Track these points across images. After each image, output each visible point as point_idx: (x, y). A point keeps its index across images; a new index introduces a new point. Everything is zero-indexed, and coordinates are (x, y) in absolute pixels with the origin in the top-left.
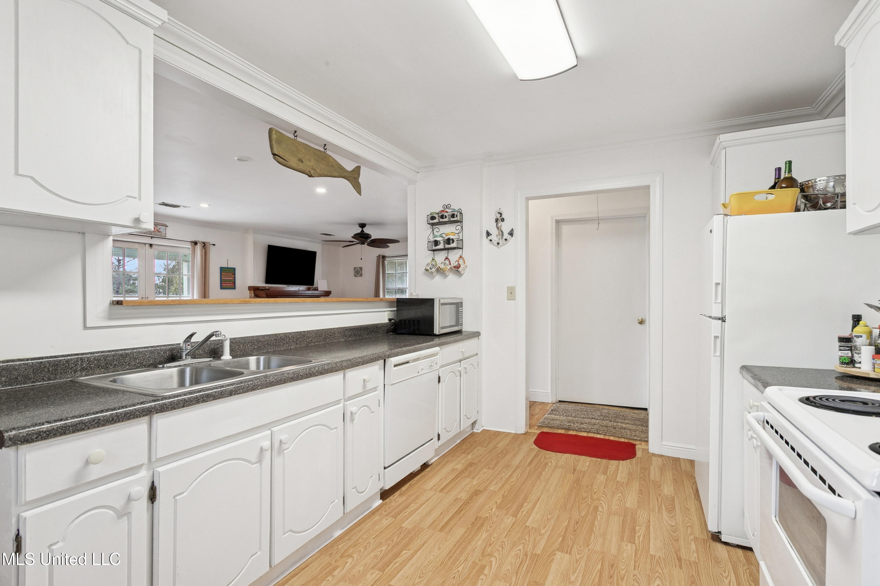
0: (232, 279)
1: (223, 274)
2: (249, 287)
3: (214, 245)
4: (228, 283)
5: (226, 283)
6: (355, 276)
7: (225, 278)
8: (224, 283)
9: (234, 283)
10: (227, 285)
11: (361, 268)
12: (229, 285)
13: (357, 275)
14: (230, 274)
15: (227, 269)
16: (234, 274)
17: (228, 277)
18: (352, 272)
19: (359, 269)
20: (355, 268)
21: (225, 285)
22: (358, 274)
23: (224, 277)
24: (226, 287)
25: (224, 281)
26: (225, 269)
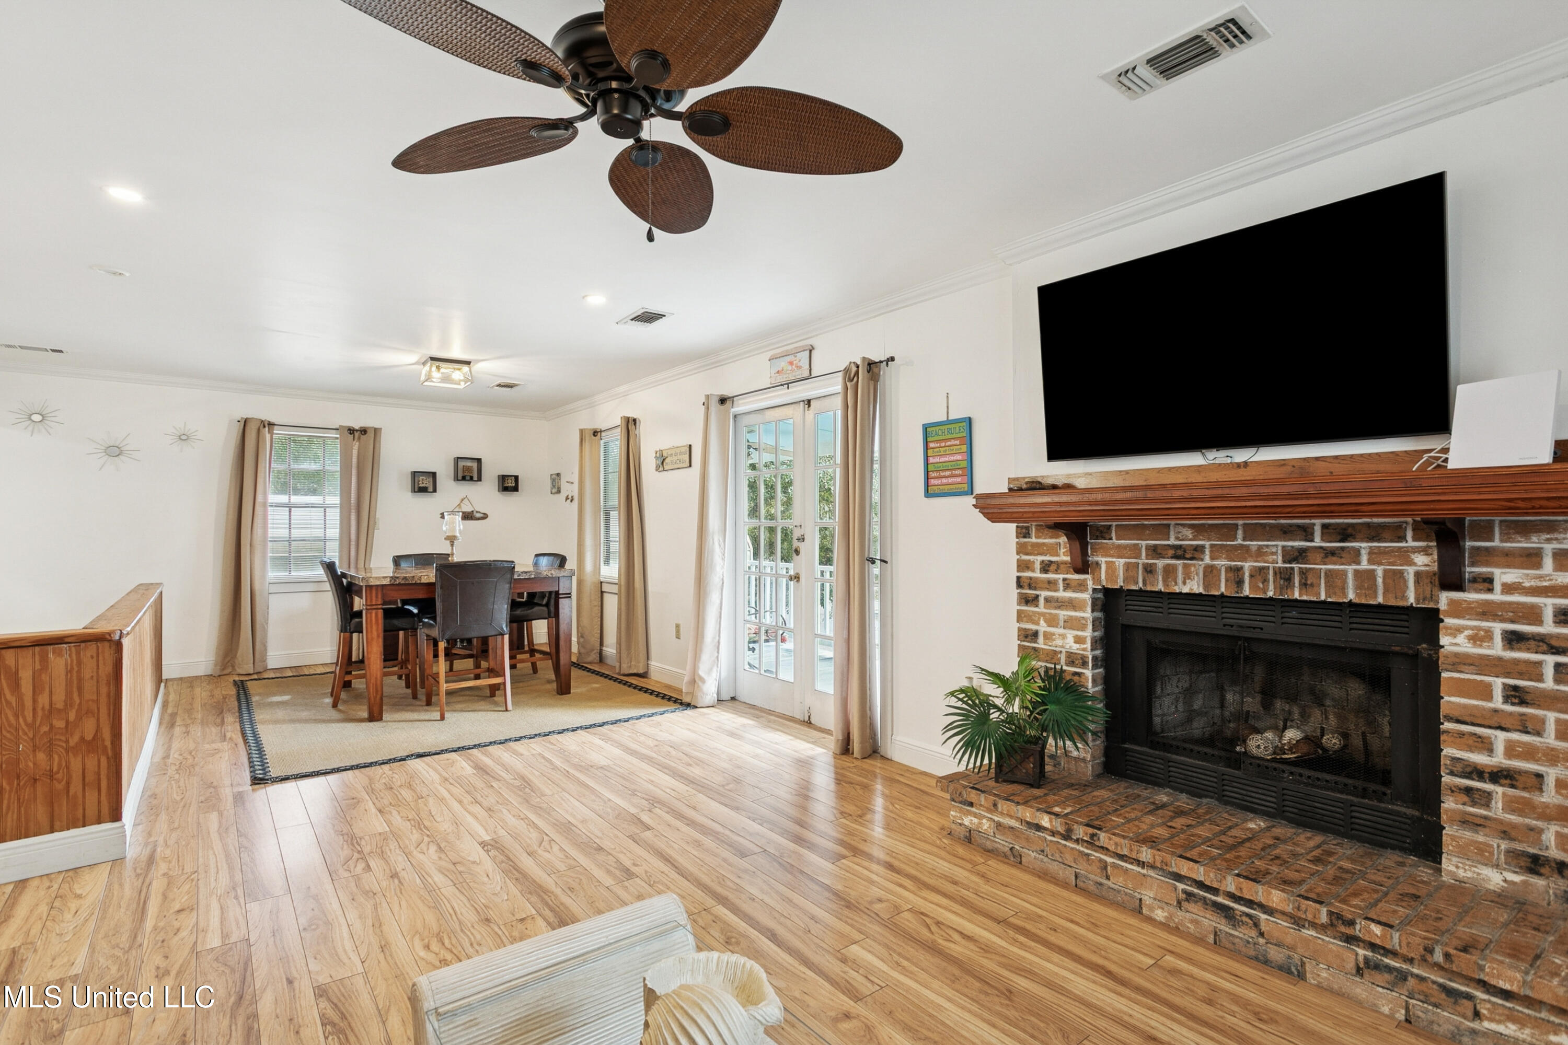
0: (959, 457)
1: (931, 445)
4: (948, 473)
5: (942, 474)
7: (938, 460)
8: (935, 478)
10: (944, 481)
12: (951, 480)
14: (953, 442)
15: (943, 427)
16: (970, 439)
17: (946, 455)
21: (937, 482)
23: (933, 457)
24: (941, 487)
25: (935, 468)
26: (937, 428)
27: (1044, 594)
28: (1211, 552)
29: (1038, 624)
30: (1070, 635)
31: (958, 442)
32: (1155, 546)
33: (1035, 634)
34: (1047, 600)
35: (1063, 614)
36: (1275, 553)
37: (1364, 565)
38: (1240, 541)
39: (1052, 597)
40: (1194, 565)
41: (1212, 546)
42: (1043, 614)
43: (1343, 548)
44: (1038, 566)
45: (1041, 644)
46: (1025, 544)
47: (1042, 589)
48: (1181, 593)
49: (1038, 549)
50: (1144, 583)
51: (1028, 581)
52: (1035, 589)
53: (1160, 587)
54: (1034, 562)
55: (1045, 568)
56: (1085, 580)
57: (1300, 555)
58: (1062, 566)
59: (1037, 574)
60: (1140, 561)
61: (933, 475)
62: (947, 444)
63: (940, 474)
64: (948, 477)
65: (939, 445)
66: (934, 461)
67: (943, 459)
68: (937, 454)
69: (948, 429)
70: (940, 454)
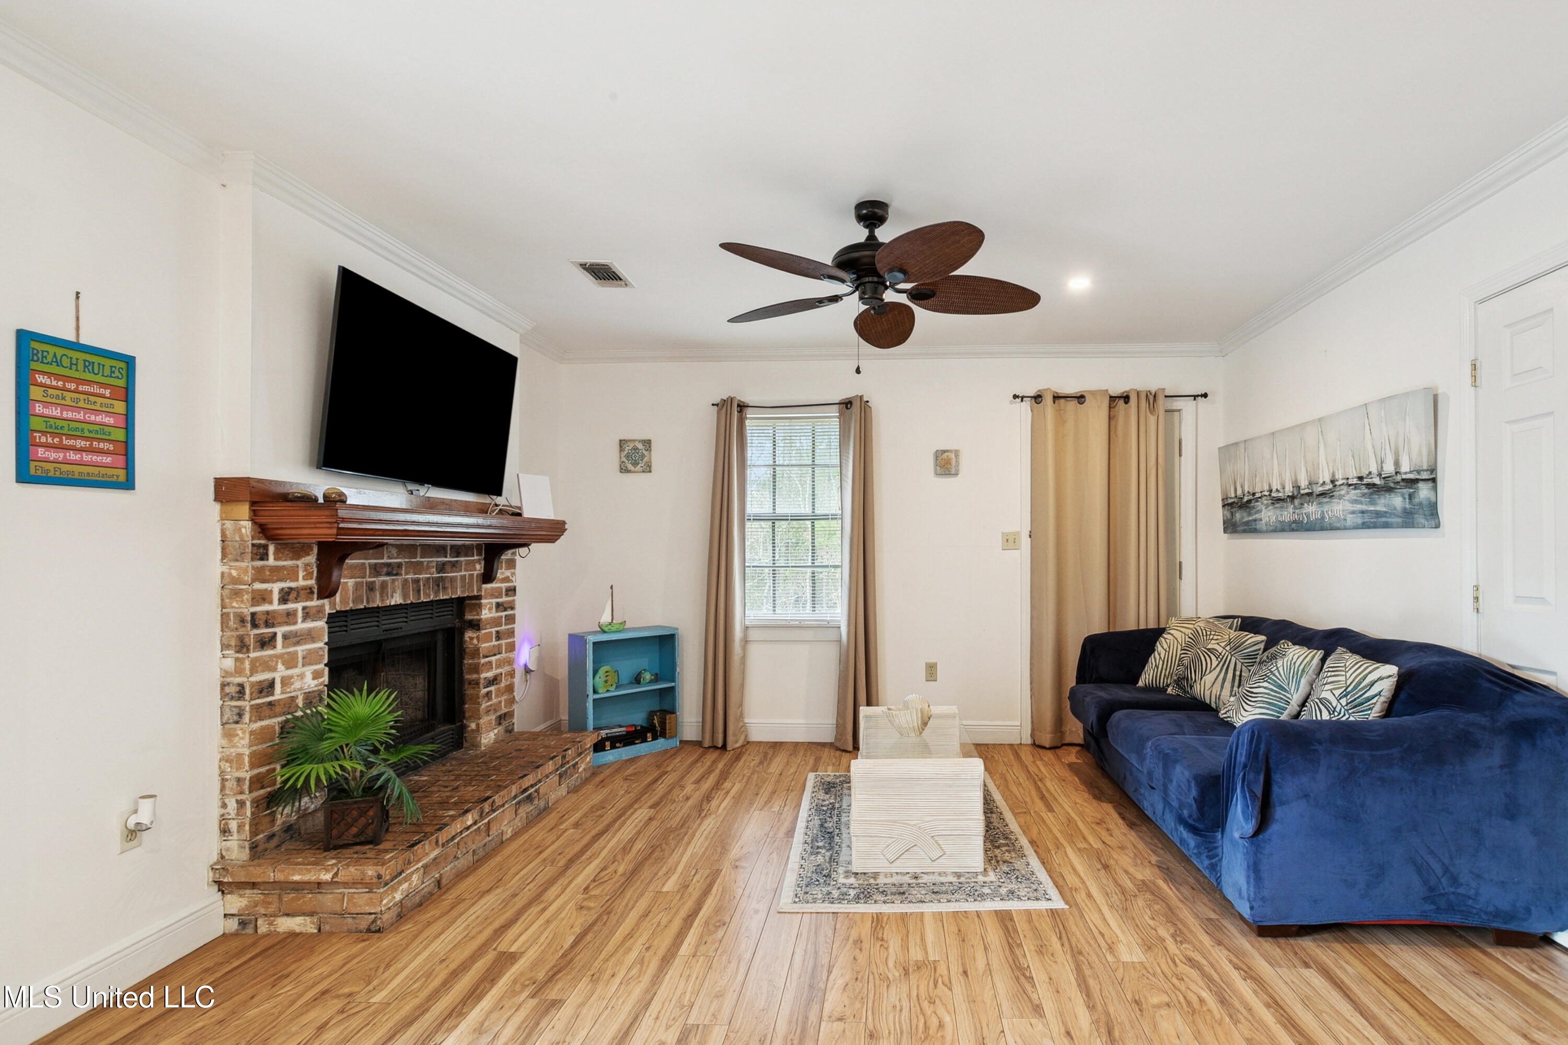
0: (110, 420)
1: (40, 379)
2: (220, 483)
4: (80, 443)
5: (64, 441)
6: (624, 470)
7: (56, 412)
8: (47, 446)
9: (126, 450)
10: (72, 456)
11: (648, 443)
12: (87, 457)
13: (630, 467)
14: (96, 389)
15: (75, 355)
16: (127, 394)
17: (78, 409)
18: (613, 457)
19: (640, 446)
20: (622, 443)
21: (53, 455)
22: (635, 464)
23: (46, 404)
24: (64, 468)
25: (51, 427)
26: (60, 352)
27: (280, 631)
28: (406, 567)
29: (274, 669)
30: (309, 671)
31: (108, 393)
32: (376, 564)
33: (271, 684)
34: (285, 637)
35: (301, 649)
36: (433, 567)
37: (463, 573)
38: (418, 559)
39: (291, 632)
40: (397, 579)
41: (407, 563)
42: (280, 656)
43: (457, 561)
44: (276, 596)
45: (278, 694)
46: (263, 567)
47: (280, 624)
48: (390, 606)
49: (277, 574)
50: (368, 602)
51: (264, 617)
52: (273, 626)
53: (378, 603)
54: (271, 591)
55: (285, 597)
56: (323, 606)
57: (441, 568)
58: (302, 592)
59: (275, 606)
60: (364, 580)
61: (43, 439)
62: (80, 388)
63: (61, 440)
64: (81, 450)
65: (60, 384)
66: (47, 412)
67: (70, 415)
68: (54, 401)
69: (85, 361)
70: (63, 402)
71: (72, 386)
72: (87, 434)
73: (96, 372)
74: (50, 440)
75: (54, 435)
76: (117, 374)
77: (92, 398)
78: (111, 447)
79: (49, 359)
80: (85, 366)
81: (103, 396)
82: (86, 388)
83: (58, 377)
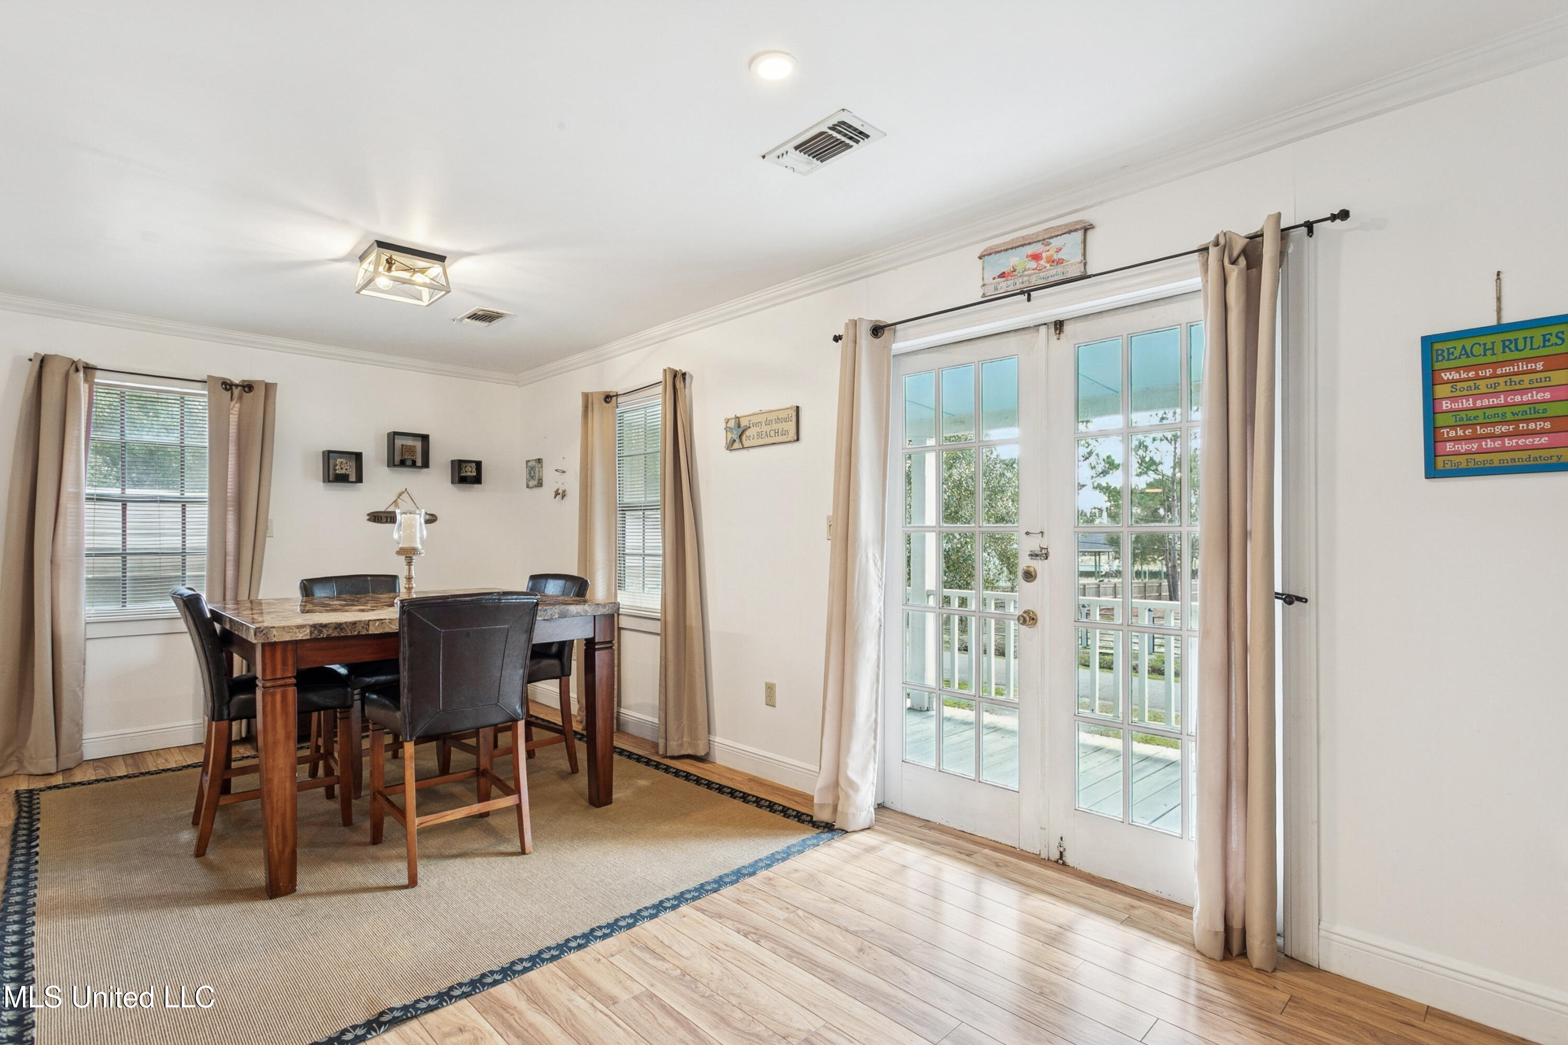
0: (1542, 396)
1: (1446, 376)
3: (1344, 215)
4: (1498, 430)
5: (1479, 430)
7: (1468, 403)
8: (1457, 440)
10: (1489, 444)
12: (1512, 442)
14: (1522, 367)
15: (1488, 340)
17: (1496, 394)
21: (1463, 447)
23: (1453, 399)
24: (1479, 458)
25: (1461, 419)
26: (1468, 343)
31: (1540, 366)
61: (1452, 434)
62: (1499, 372)
63: (1475, 430)
64: (1502, 436)
65: (1472, 374)
66: (1455, 406)
67: (1486, 402)
68: (1465, 393)
69: (1503, 341)
70: (1477, 392)
71: (1489, 372)
72: (1509, 417)
73: (1521, 346)
74: (1460, 432)
75: (1464, 427)
76: (1554, 340)
77: (1516, 378)
78: (1548, 425)
79: (1457, 353)
80: (1504, 346)
81: (1534, 371)
82: (1507, 369)
83: (1467, 368)
